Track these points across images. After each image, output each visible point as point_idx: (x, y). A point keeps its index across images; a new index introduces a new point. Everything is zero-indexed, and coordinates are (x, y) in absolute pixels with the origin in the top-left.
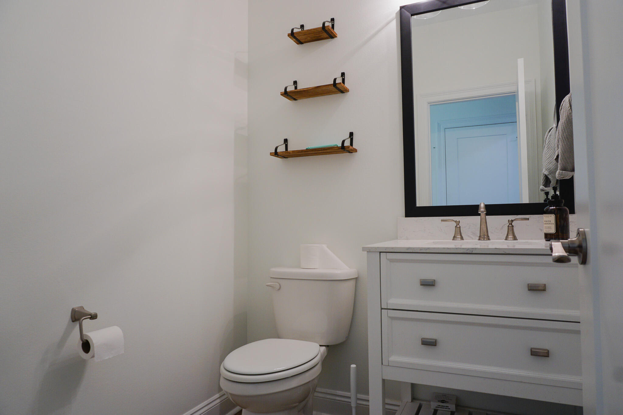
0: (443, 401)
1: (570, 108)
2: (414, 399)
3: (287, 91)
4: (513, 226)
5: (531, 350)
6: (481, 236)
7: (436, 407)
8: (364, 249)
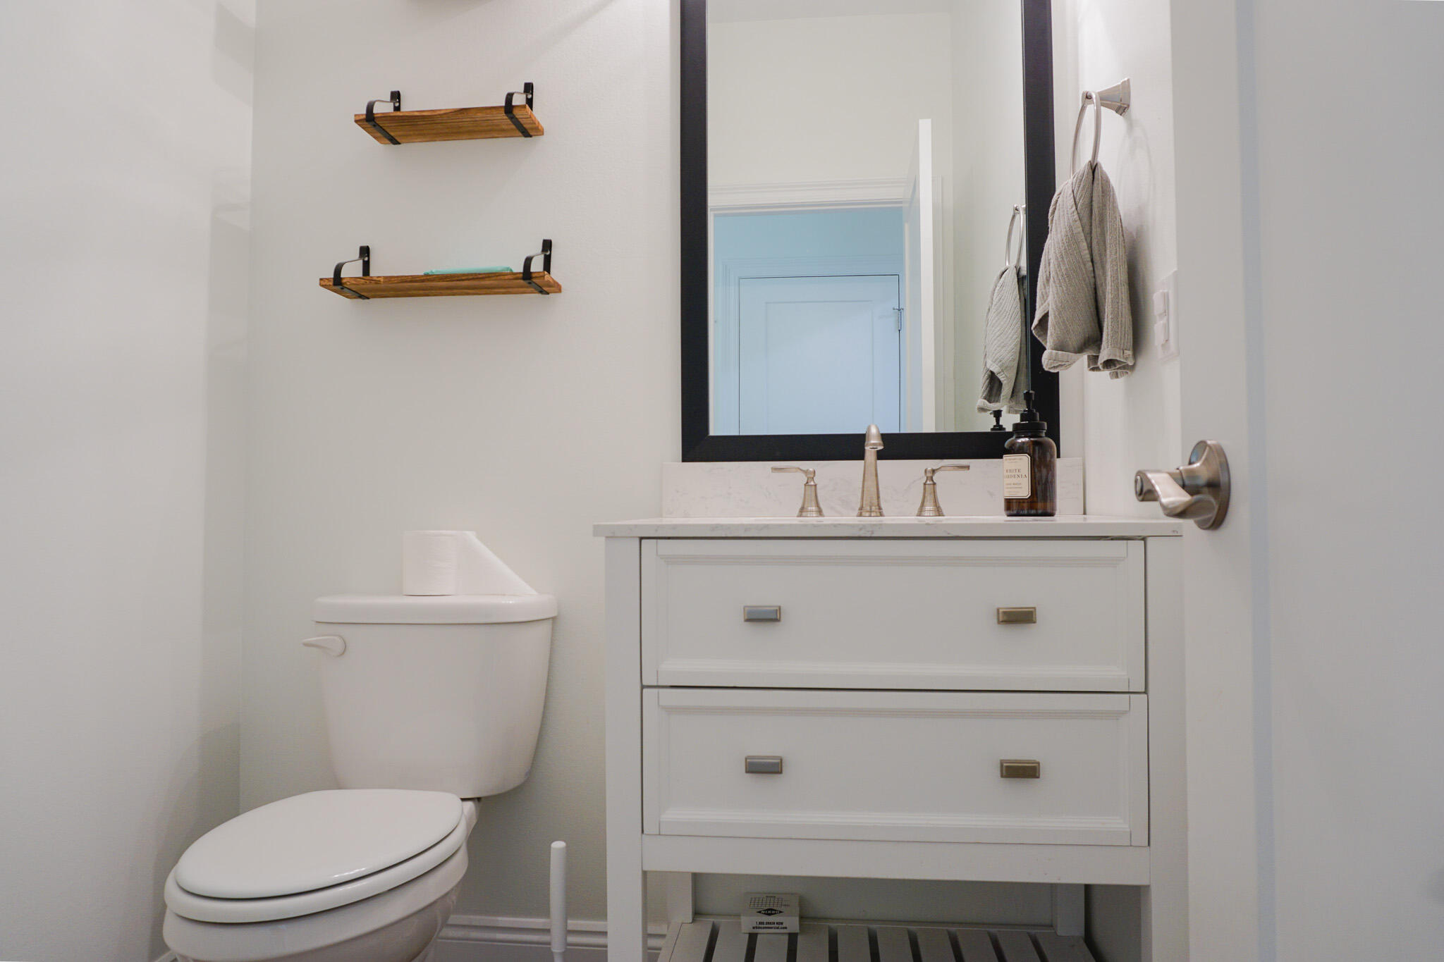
0: (770, 912)
1: (1074, 208)
2: (697, 914)
3: (375, 112)
4: (934, 484)
5: (1002, 766)
6: (864, 506)
7: (754, 928)
8: (597, 531)
